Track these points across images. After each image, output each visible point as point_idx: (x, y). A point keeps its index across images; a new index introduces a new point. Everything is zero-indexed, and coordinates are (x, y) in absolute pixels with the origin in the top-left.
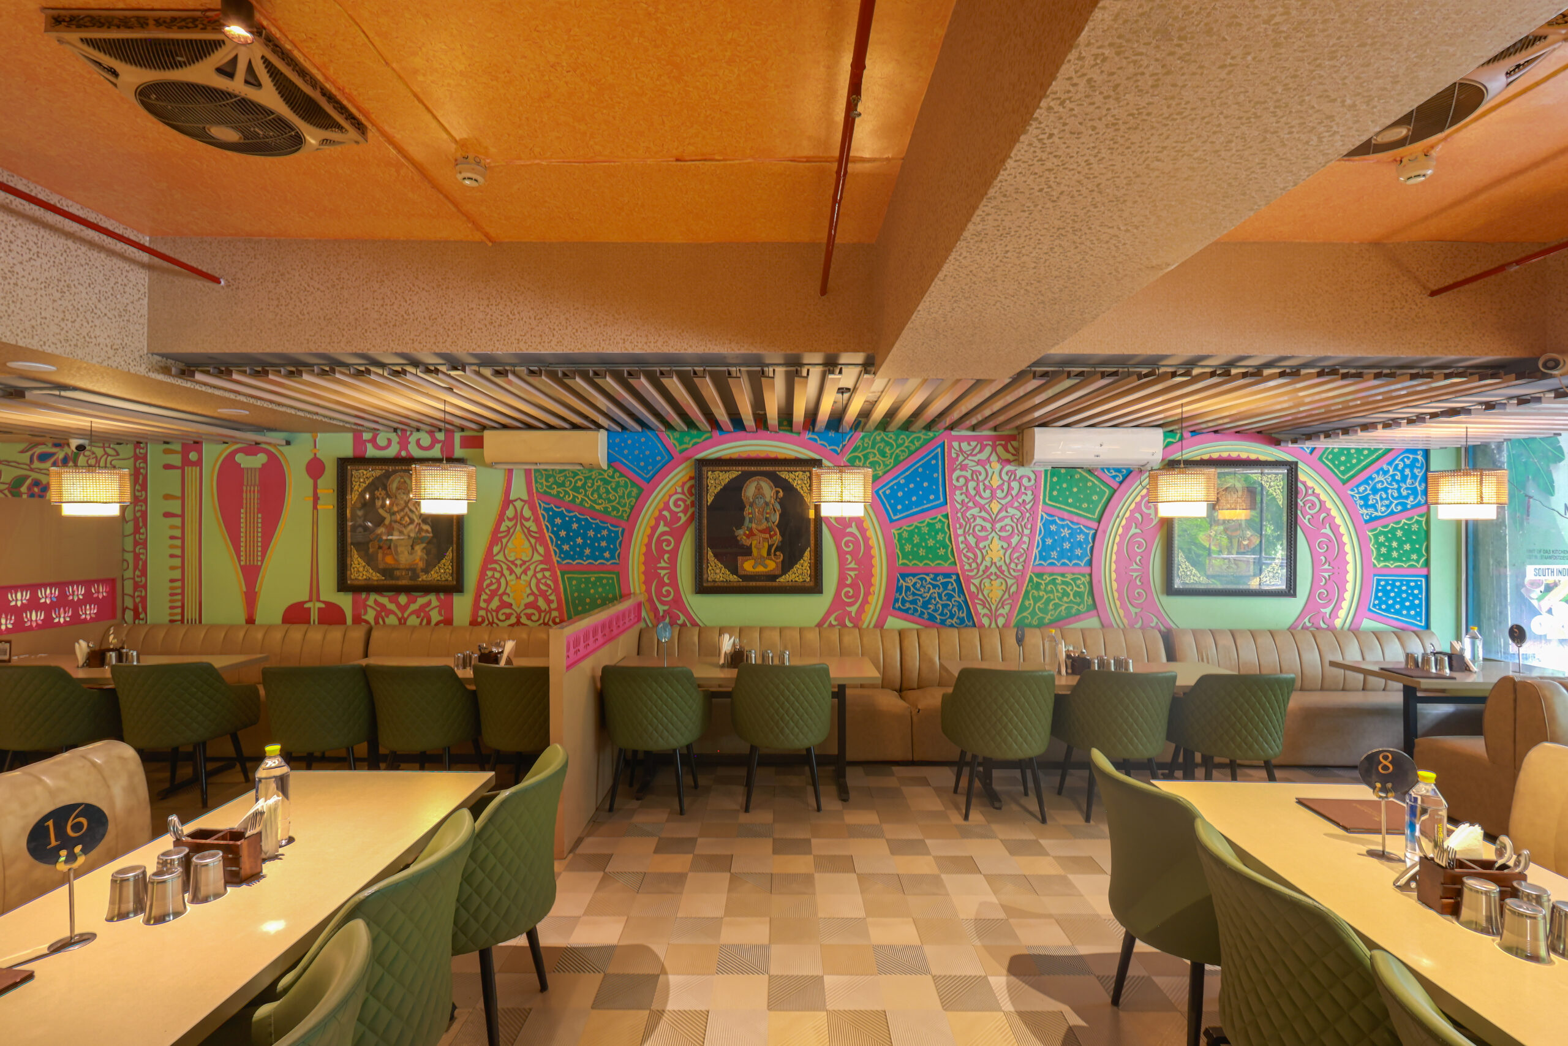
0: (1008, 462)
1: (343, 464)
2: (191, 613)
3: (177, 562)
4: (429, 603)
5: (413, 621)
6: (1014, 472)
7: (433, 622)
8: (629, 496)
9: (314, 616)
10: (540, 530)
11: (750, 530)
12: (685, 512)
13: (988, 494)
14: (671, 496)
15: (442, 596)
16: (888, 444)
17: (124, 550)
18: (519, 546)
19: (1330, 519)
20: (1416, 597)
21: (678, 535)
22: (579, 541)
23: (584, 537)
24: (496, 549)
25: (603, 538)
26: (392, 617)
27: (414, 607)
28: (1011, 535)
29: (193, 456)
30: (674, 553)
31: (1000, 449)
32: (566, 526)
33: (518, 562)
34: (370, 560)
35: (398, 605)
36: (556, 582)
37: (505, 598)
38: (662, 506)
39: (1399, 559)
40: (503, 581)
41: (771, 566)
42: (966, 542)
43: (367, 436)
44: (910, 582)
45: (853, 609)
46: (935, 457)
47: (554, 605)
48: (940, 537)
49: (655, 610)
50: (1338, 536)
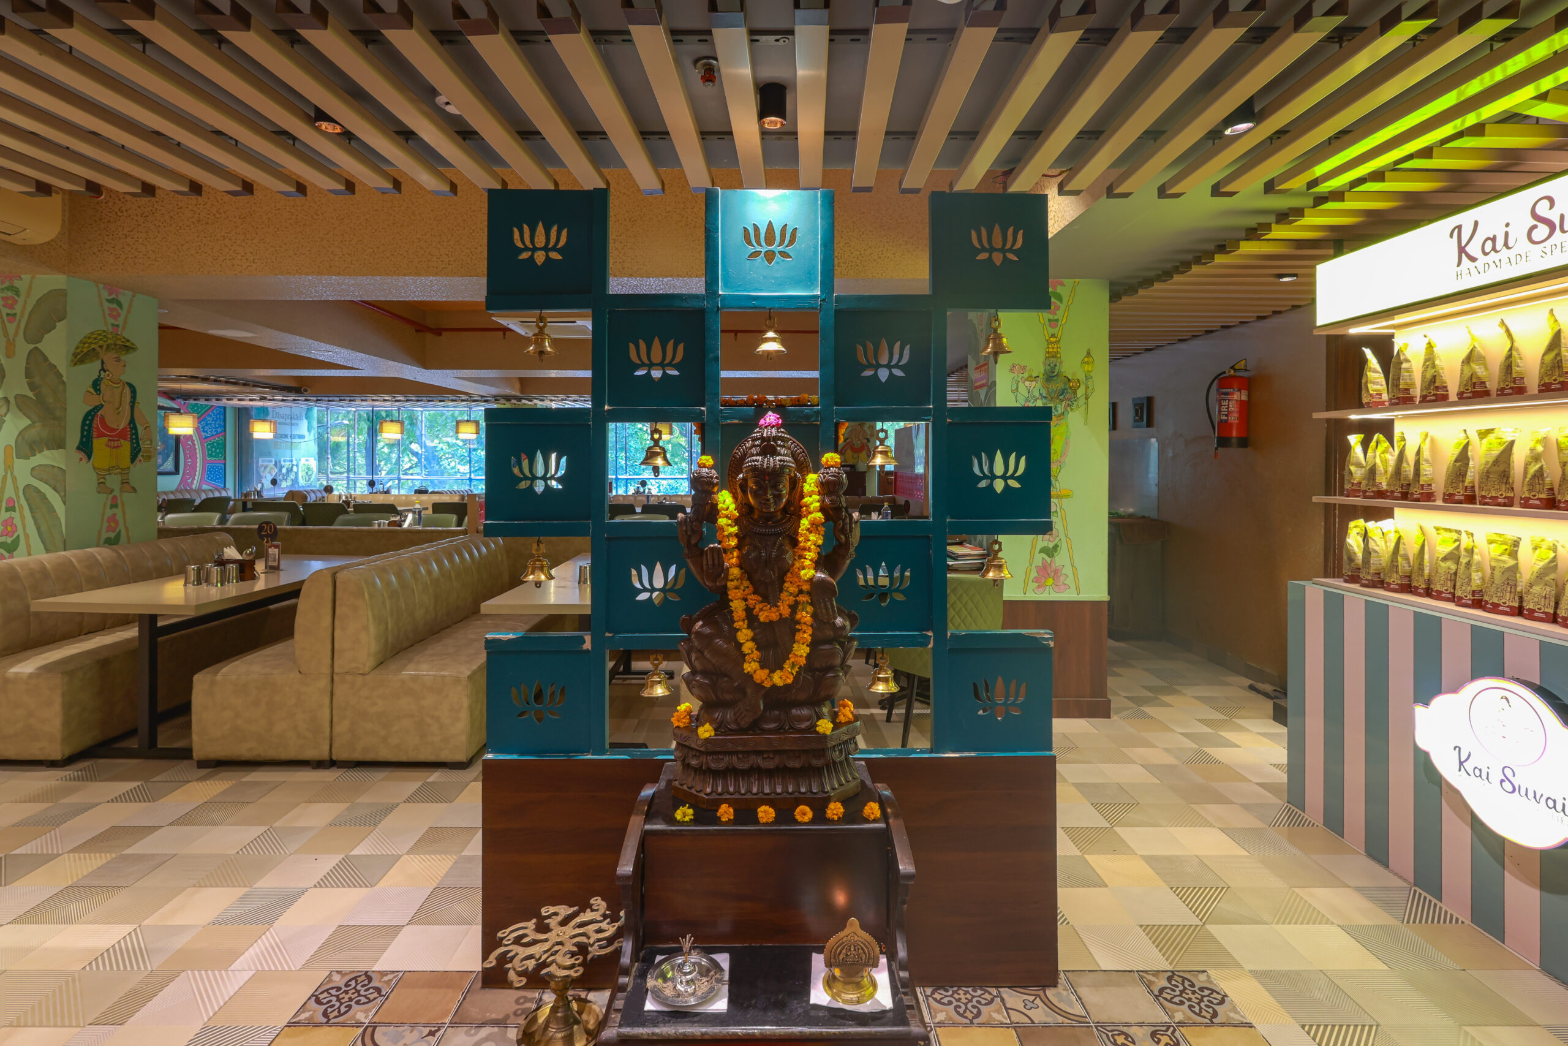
20: (221, 474)
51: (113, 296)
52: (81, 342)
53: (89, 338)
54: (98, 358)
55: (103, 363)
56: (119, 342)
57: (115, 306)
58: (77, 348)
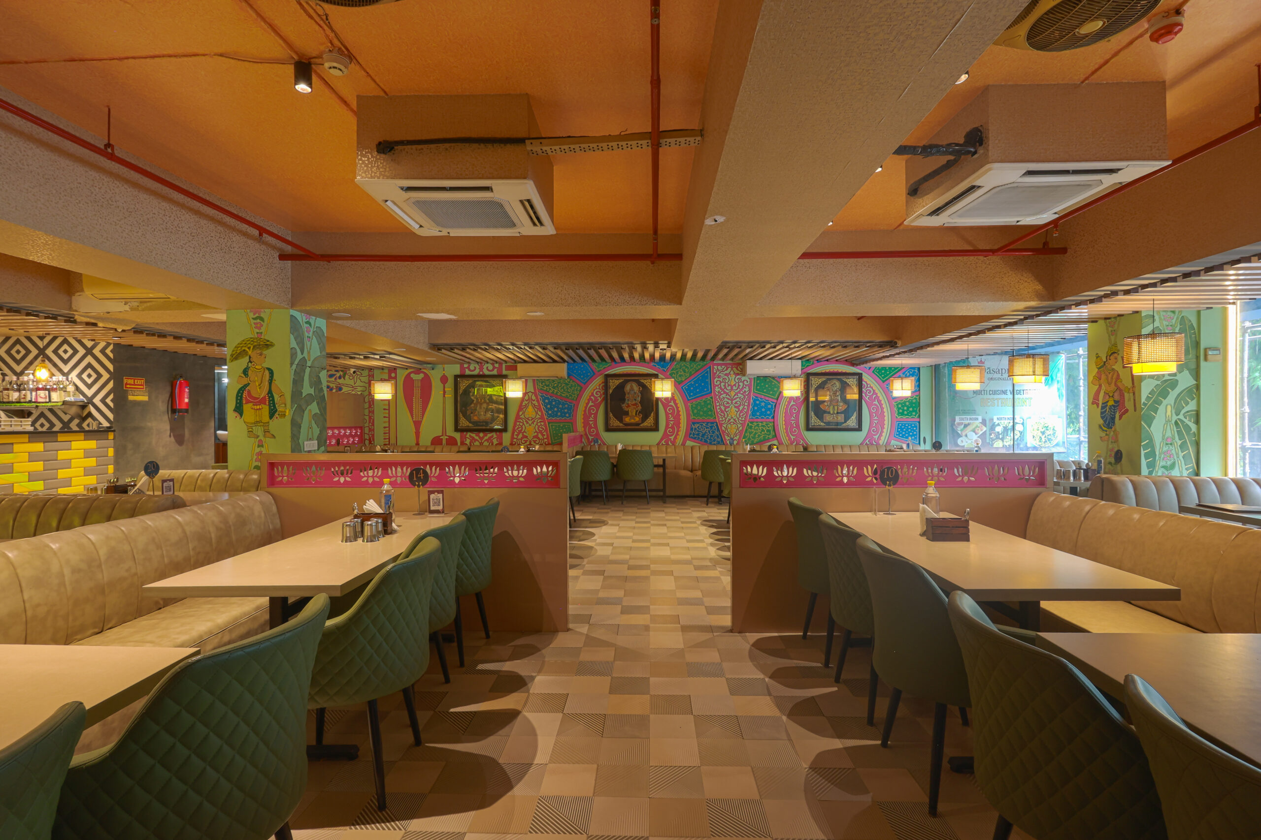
0: (738, 374)
1: (456, 377)
2: (393, 441)
3: (387, 419)
4: (493, 436)
5: (486, 443)
6: (740, 379)
7: (494, 444)
8: (577, 390)
9: (444, 442)
10: (539, 405)
11: (628, 404)
12: (600, 397)
13: (729, 388)
14: (594, 390)
15: (498, 433)
16: (687, 367)
17: (365, 415)
18: (530, 412)
19: (877, 397)
20: (915, 431)
21: (597, 406)
22: (556, 409)
23: (558, 408)
24: (521, 413)
25: (565, 408)
26: (477, 442)
27: (486, 438)
28: (740, 406)
29: (393, 375)
30: (596, 414)
31: (734, 369)
32: (550, 403)
33: (530, 419)
34: (468, 419)
35: (480, 437)
36: (546, 427)
37: (525, 434)
38: (590, 394)
39: (907, 415)
40: (524, 426)
41: (637, 419)
42: (720, 409)
43: (466, 366)
44: (697, 426)
45: (672, 438)
46: (707, 373)
47: (545, 437)
48: (709, 406)
49: (588, 439)
50: (881, 405)
51: (257, 315)
52: (236, 347)
53: (241, 344)
54: (247, 355)
55: (250, 357)
56: (262, 343)
57: (258, 321)
58: (233, 351)
